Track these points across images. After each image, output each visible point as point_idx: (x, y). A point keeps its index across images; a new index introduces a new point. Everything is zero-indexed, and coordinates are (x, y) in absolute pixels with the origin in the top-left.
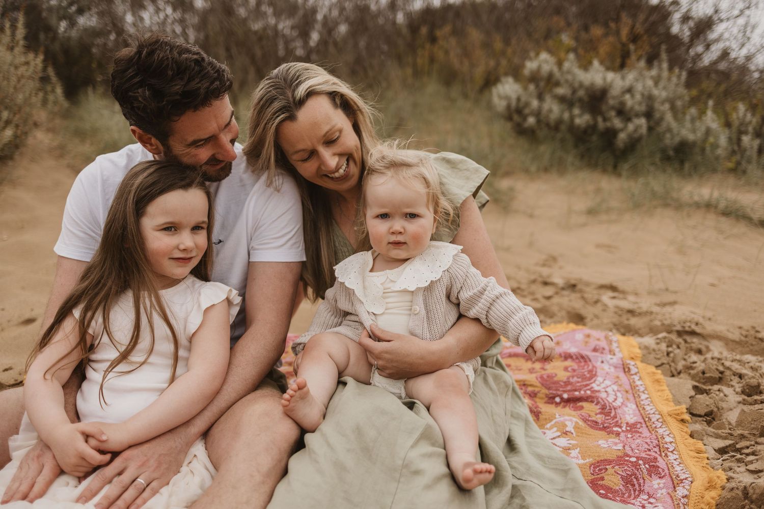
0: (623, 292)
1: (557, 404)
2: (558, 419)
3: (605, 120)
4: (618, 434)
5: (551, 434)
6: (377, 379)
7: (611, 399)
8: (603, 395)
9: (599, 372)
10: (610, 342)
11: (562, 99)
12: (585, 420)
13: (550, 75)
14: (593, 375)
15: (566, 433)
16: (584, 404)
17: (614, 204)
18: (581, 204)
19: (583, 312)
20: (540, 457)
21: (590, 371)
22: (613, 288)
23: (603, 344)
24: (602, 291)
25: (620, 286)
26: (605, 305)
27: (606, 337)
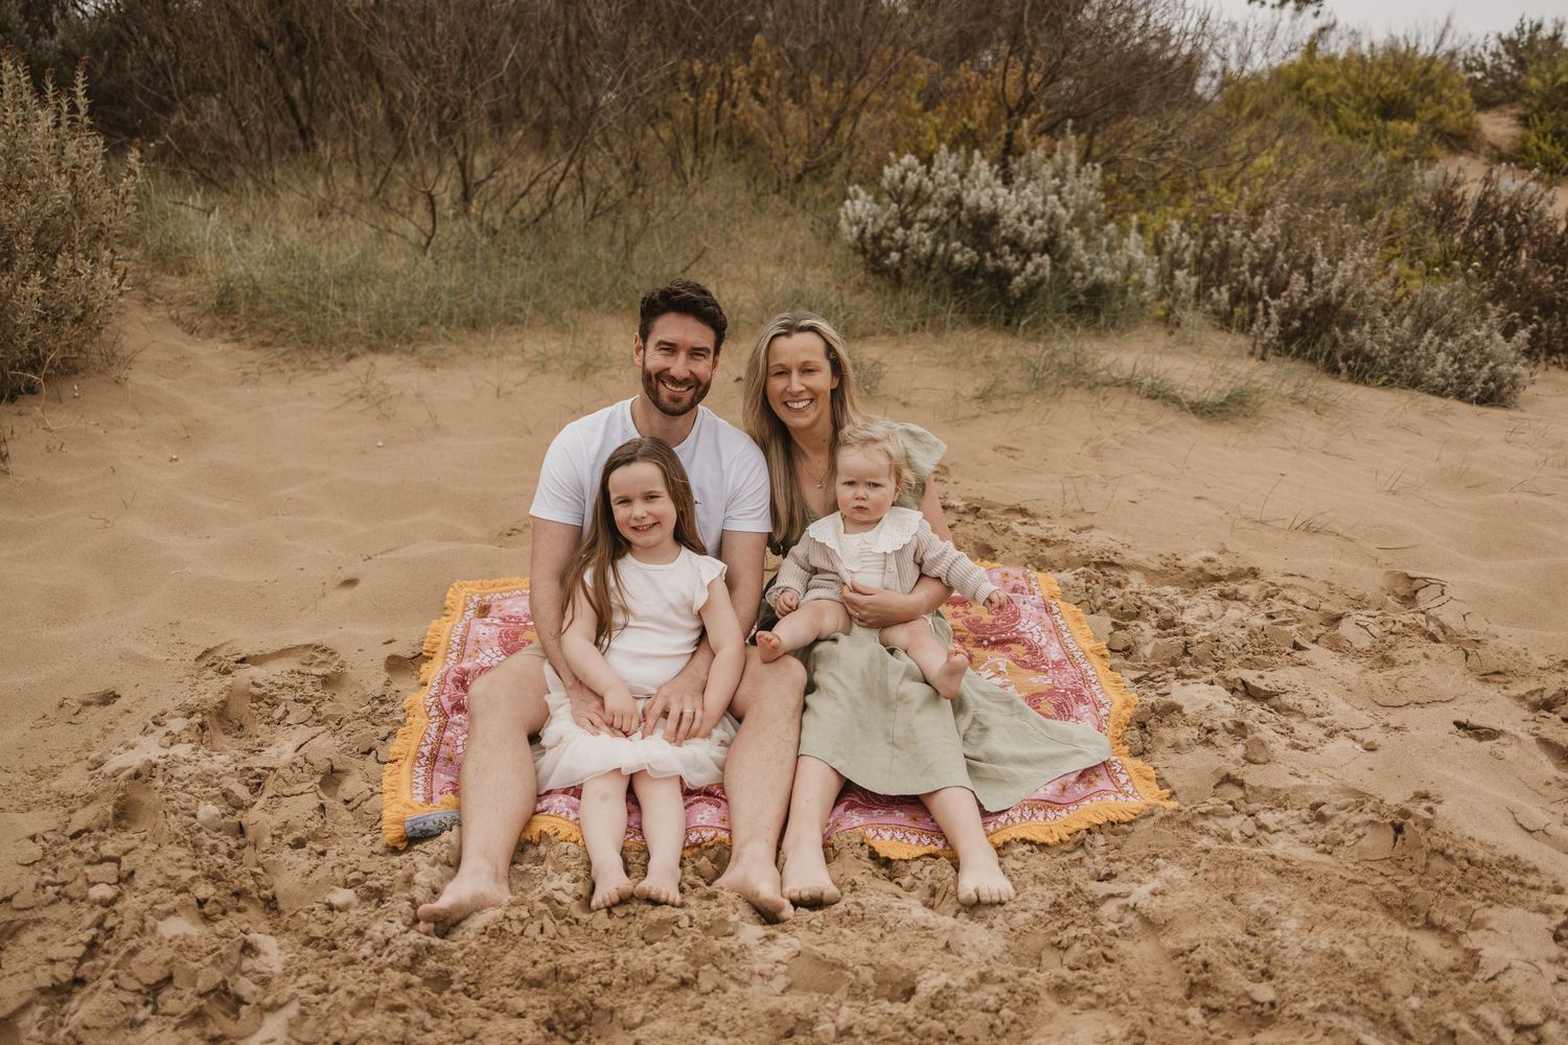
0: (1033, 516)
1: (985, 647)
2: (990, 661)
3: (995, 256)
4: (1046, 671)
5: (987, 674)
6: (857, 630)
7: (1036, 639)
8: (1029, 636)
9: (1023, 613)
10: (1029, 581)
11: (933, 223)
12: (1015, 661)
13: (919, 188)
14: (1017, 616)
15: (999, 673)
16: (1011, 646)
17: (1012, 384)
18: (970, 385)
19: (991, 543)
20: (983, 694)
21: (1014, 613)
22: (1023, 512)
23: (1022, 583)
24: (1010, 516)
25: (1031, 508)
26: (1016, 534)
27: (1024, 576)
